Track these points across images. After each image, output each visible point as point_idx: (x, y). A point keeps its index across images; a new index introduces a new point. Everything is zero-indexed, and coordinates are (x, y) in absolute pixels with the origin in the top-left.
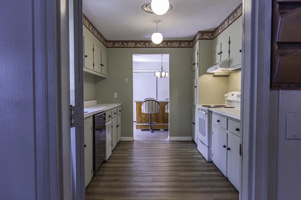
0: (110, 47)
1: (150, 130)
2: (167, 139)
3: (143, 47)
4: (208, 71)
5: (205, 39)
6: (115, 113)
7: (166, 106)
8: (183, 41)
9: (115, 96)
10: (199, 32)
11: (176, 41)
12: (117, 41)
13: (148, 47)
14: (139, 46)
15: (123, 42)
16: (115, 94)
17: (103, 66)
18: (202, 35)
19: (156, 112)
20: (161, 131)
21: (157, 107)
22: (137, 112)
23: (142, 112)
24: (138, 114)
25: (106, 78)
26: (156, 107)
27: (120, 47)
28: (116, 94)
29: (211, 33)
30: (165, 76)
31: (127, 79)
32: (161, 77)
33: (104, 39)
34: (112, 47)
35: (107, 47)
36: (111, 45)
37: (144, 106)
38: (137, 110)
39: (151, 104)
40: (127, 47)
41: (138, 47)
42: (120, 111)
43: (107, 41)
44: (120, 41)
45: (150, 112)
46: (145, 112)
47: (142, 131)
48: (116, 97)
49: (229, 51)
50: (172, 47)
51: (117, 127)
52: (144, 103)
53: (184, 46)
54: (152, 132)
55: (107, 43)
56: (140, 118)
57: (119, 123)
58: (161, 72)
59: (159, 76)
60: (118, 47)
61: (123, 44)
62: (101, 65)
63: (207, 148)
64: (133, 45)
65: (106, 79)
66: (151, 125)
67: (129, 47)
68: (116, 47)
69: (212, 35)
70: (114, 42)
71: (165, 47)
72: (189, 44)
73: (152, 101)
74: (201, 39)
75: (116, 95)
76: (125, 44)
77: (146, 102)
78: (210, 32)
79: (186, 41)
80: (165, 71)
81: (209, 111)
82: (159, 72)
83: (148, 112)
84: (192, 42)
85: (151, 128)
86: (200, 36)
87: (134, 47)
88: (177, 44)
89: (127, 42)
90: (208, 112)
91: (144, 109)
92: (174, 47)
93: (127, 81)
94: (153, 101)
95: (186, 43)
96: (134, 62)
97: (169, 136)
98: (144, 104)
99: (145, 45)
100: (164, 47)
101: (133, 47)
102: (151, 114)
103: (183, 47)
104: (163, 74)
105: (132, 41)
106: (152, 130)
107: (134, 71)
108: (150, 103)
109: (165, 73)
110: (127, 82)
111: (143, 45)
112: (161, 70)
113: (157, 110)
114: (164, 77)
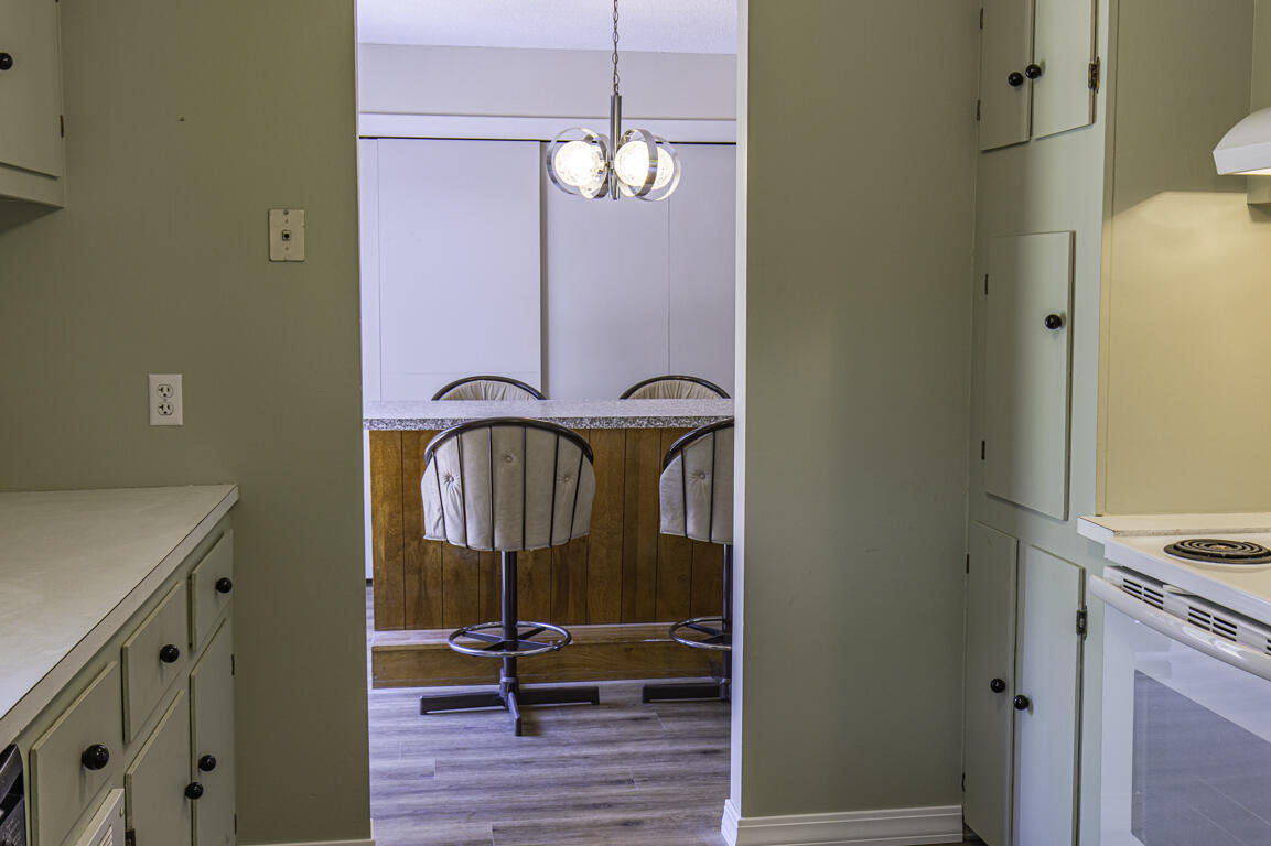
1: (501, 702)
2: (718, 827)
6: (168, 655)
7: (669, 476)
9: (165, 410)
16: (156, 380)
17: (3, 65)
19: (560, 538)
20: (612, 706)
21: (571, 484)
22: (384, 521)
23: (431, 531)
24: (388, 538)
25: (49, 209)
26: (566, 487)
28: (176, 380)
30: (651, 180)
31: (296, 221)
32: (609, 184)
37: (448, 478)
39: (516, 462)
42: (222, 587)
45: (507, 537)
46: (453, 537)
47: (424, 712)
48: (177, 418)
51: (193, 792)
52: (440, 452)
54: (519, 733)
56: (412, 587)
58: (610, 146)
59: (589, 184)
66: (512, 662)
73: (518, 430)
75: (168, 397)
77: (466, 436)
80: (646, 135)
82: (589, 139)
83: (480, 532)
85: (513, 687)
91: (449, 509)
93: (299, 237)
94: (530, 431)
97: (732, 811)
98: (446, 457)
102: (512, 556)
104: (632, 163)
106: (527, 701)
107: (365, 125)
108: (502, 448)
109: (654, 158)
110: (296, 250)
112: (604, 128)
113: (567, 510)
114: (641, 194)
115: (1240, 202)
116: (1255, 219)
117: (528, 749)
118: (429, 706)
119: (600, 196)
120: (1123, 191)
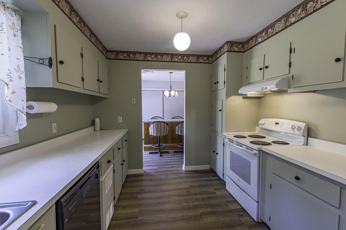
0: (112, 59)
1: (158, 153)
2: (182, 167)
3: (155, 61)
4: (240, 92)
5: (235, 51)
6: (119, 149)
7: (177, 128)
8: (202, 56)
9: (120, 121)
10: (228, 42)
11: (193, 55)
12: (121, 52)
13: (160, 60)
14: (150, 59)
15: (129, 53)
16: (119, 117)
17: (101, 82)
18: (231, 47)
19: (165, 135)
20: (171, 153)
22: (145, 132)
23: (150, 134)
26: (165, 129)
27: (125, 60)
28: (121, 117)
29: (241, 45)
30: (175, 95)
31: (135, 99)
32: (170, 96)
33: (104, 47)
34: (115, 58)
35: (109, 59)
36: (113, 56)
37: (152, 128)
38: (145, 131)
39: (160, 126)
40: (133, 60)
41: (148, 61)
42: (126, 140)
43: (108, 51)
44: (125, 52)
45: (159, 134)
46: (153, 135)
48: (121, 121)
49: (290, 64)
50: (188, 62)
51: (122, 164)
53: (202, 61)
54: (160, 156)
55: (108, 53)
56: (148, 140)
57: (125, 158)
58: (170, 91)
59: (168, 95)
60: (123, 60)
61: (129, 55)
62: (98, 80)
63: (256, 203)
64: (141, 57)
65: (107, 99)
66: (159, 148)
67: (137, 60)
68: (120, 59)
69: (243, 47)
70: (118, 52)
71: (181, 62)
72: (208, 59)
73: (160, 123)
74: (230, 51)
75: (120, 119)
76: (131, 55)
77: (154, 123)
78: (240, 43)
79: (205, 56)
80: (174, 90)
81: (260, 151)
82: (168, 90)
83: (156, 134)
84: (212, 58)
85: (159, 151)
86: (228, 47)
87: (144, 61)
88: (194, 59)
89: (135, 53)
90: (258, 153)
91: (152, 131)
92: (191, 62)
93: (135, 101)
95: (205, 58)
96: (143, 81)
97: (184, 166)
98: (152, 126)
99: (157, 58)
100: (179, 62)
101: (142, 61)
102: (159, 137)
103: (201, 63)
104: (173, 93)
105: (140, 53)
106: (161, 153)
107: (142, 89)
108: (158, 125)
109: (175, 92)
110: (135, 103)
111: (154, 58)
112: (170, 89)
113: (165, 131)
114: (174, 96)
115: (241, 97)
116: (243, 99)
117: (161, 158)
118: (150, 153)
119: (169, 97)
120: (228, 95)
